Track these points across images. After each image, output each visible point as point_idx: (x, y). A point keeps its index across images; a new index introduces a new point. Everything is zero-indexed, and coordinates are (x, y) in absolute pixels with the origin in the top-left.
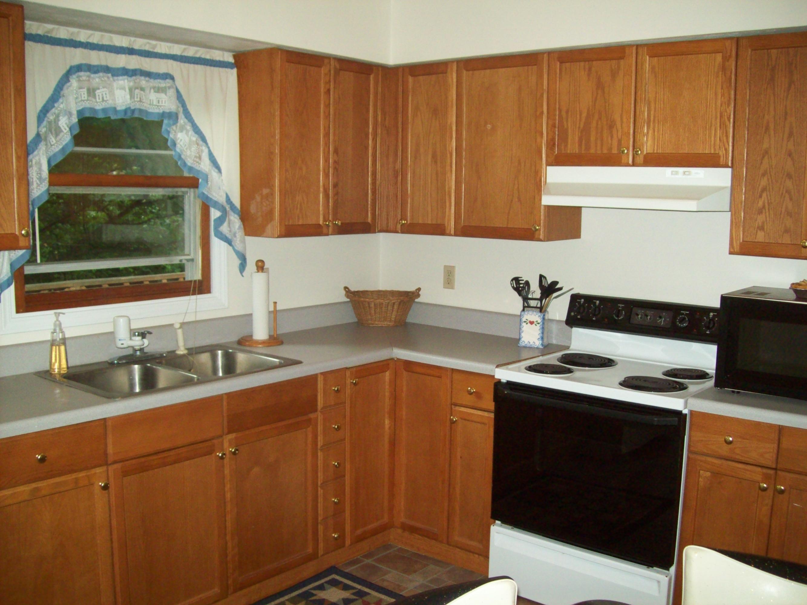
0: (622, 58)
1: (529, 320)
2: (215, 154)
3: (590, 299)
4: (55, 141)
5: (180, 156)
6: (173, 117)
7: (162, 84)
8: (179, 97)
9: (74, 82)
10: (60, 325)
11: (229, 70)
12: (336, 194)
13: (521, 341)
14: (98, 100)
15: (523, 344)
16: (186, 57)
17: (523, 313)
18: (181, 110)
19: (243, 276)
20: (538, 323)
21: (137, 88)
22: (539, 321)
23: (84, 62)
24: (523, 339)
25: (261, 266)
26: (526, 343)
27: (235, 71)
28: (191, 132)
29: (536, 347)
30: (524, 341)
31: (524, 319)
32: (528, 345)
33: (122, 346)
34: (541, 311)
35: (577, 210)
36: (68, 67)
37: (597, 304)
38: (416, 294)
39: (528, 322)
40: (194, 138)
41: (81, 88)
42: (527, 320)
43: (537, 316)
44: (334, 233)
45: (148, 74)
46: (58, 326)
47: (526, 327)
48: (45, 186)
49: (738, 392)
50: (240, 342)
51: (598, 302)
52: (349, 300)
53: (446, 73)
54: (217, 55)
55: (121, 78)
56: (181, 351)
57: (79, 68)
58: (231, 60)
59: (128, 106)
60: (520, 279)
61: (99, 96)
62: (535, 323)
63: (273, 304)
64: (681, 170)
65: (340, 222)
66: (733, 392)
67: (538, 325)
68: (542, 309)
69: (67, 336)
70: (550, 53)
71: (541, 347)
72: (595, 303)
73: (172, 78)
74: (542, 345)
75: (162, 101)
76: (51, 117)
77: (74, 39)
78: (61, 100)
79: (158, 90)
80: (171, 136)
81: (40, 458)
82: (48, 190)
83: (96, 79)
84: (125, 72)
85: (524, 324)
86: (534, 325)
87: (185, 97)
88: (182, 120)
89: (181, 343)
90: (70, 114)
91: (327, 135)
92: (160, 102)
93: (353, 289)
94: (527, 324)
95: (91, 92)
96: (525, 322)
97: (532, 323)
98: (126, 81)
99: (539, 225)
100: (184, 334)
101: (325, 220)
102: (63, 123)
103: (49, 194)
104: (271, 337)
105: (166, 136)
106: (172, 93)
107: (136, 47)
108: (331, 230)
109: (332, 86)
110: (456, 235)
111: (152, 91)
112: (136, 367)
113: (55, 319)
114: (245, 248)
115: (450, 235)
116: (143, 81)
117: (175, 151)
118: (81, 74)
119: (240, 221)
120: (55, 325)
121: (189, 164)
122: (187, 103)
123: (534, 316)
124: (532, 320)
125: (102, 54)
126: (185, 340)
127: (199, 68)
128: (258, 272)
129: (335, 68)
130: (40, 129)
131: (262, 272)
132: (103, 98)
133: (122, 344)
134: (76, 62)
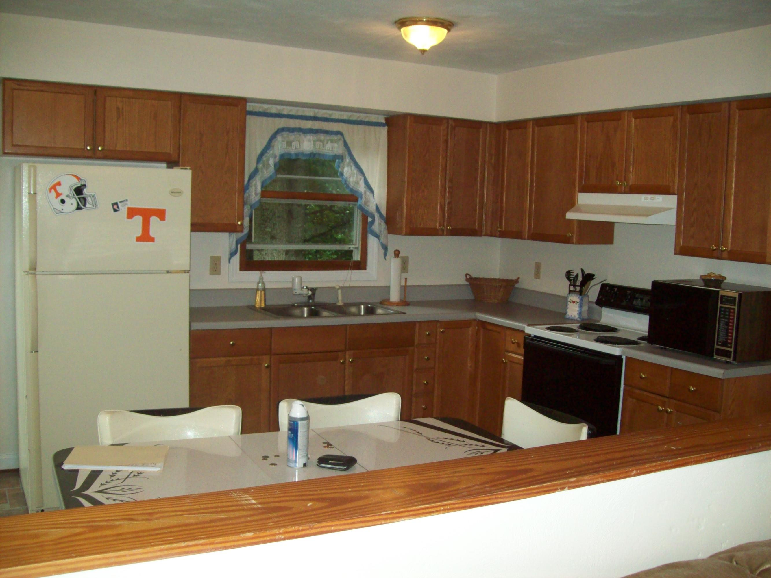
0: (619, 120)
1: (572, 300)
2: (370, 181)
3: (612, 287)
4: (266, 173)
5: (346, 181)
6: (341, 158)
7: (335, 138)
8: (346, 145)
9: (279, 138)
10: (263, 278)
11: (382, 128)
12: (450, 209)
13: (566, 315)
14: (293, 148)
15: (568, 317)
16: (351, 120)
17: (568, 295)
18: (347, 153)
19: (385, 259)
20: (578, 303)
21: (318, 141)
22: (579, 301)
23: (285, 126)
24: (568, 313)
25: (397, 254)
26: (570, 316)
27: (386, 128)
28: (353, 167)
29: (575, 319)
30: (568, 315)
31: (569, 300)
32: (571, 318)
33: (296, 294)
34: (581, 295)
35: (611, 225)
36: (276, 130)
37: (615, 291)
38: (517, 281)
39: (571, 301)
40: (355, 171)
41: (283, 141)
42: (571, 300)
43: (577, 297)
44: (447, 235)
45: (326, 132)
46: (261, 280)
47: (570, 305)
48: (258, 197)
49: (665, 348)
50: (381, 303)
51: (616, 289)
52: (468, 283)
53: (526, 128)
54: (373, 118)
55: (309, 135)
56: (340, 303)
57: (283, 130)
58: (383, 121)
59: (311, 152)
60: (571, 272)
61: (294, 146)
62: (576, 302)
63: (404, 279)
64: (649, 196)
65: (451, 227)
66: (662, 348)
67: (578, 304)
68: (581, 293)
69: (266, 287)
70: (582, 115)
71: (579, 319)
72: (615, 290)
73: (342, 134)
74: (580, 318)
75: (335, 148)
76: (264, 158)
77: (281, 113)
78: (271, 149)
79: (332, 141)
80: (340, 169)
81: (232, 344)
82: (260, 200)
83: (292, 137)
84: (311, 131)
85: (569, 303)
86: (575, 304)
87: (349, 145)
88: (348, 160)
89: (340, 298)
90: (275, 157)
91: (445, 169)
92: (334, 149)
93: (474, 276)
94: (571, 303)
95: (289, 144)
96: (570, 301)
97: (574, 302)
98: (311, 136)
99: (572, 233)
100: (342, 292)
101: (440, 226)
102: (271, 162)
103: (260, 202)
104: (401, 300)
105: (337, 169)
106: (341, 143)
107: (319, 115)
108: (445, 233)
109: (449, 137)
110: (529, 239)
111: (329, 142)
112: (306, 309)
113: (260, 275)
114: (387, 242)
115: (525, 239)
116: (322, 137)
117: (343, 178)
118: (284, 133)
119: (385, 224)
120: (260, 279)
121: (351, 187)
122: (351, 150)
123: (575, 298)
124: (574, 300)
125: (297, 121)
126: (343, 297)
127: (360, 127)
128: (395, 257)
129: (451, 125)
130: (258, 166)
131: (398, 258)
132: (296, 147)
133: (296, 292)
134: (281, 126)
